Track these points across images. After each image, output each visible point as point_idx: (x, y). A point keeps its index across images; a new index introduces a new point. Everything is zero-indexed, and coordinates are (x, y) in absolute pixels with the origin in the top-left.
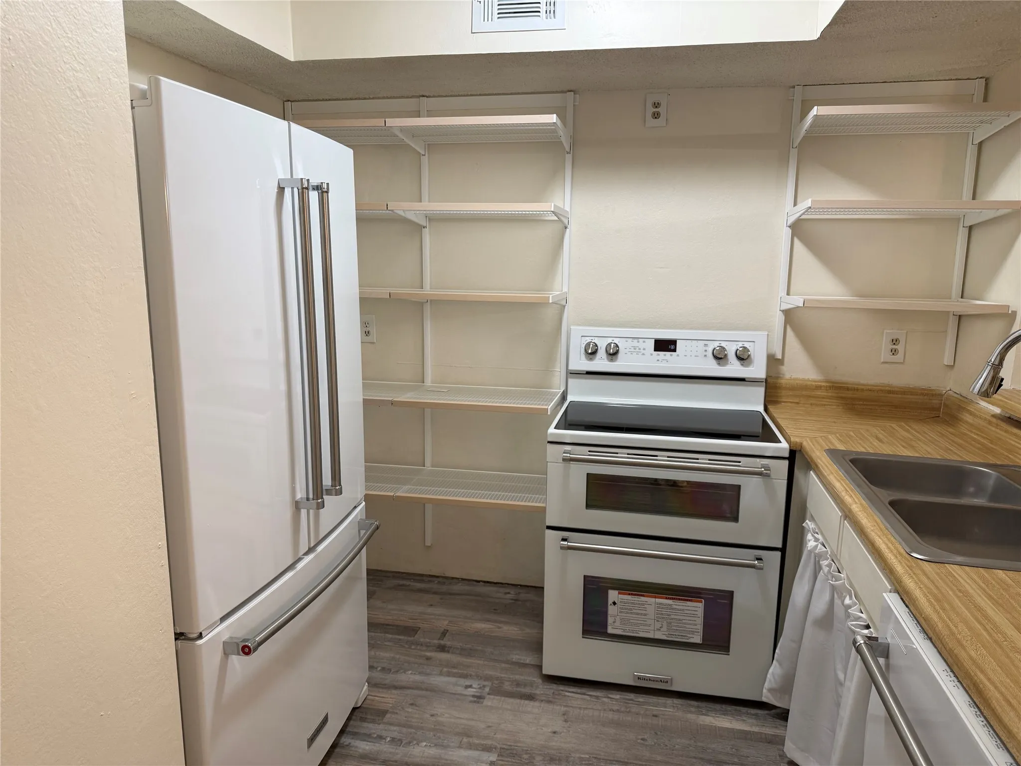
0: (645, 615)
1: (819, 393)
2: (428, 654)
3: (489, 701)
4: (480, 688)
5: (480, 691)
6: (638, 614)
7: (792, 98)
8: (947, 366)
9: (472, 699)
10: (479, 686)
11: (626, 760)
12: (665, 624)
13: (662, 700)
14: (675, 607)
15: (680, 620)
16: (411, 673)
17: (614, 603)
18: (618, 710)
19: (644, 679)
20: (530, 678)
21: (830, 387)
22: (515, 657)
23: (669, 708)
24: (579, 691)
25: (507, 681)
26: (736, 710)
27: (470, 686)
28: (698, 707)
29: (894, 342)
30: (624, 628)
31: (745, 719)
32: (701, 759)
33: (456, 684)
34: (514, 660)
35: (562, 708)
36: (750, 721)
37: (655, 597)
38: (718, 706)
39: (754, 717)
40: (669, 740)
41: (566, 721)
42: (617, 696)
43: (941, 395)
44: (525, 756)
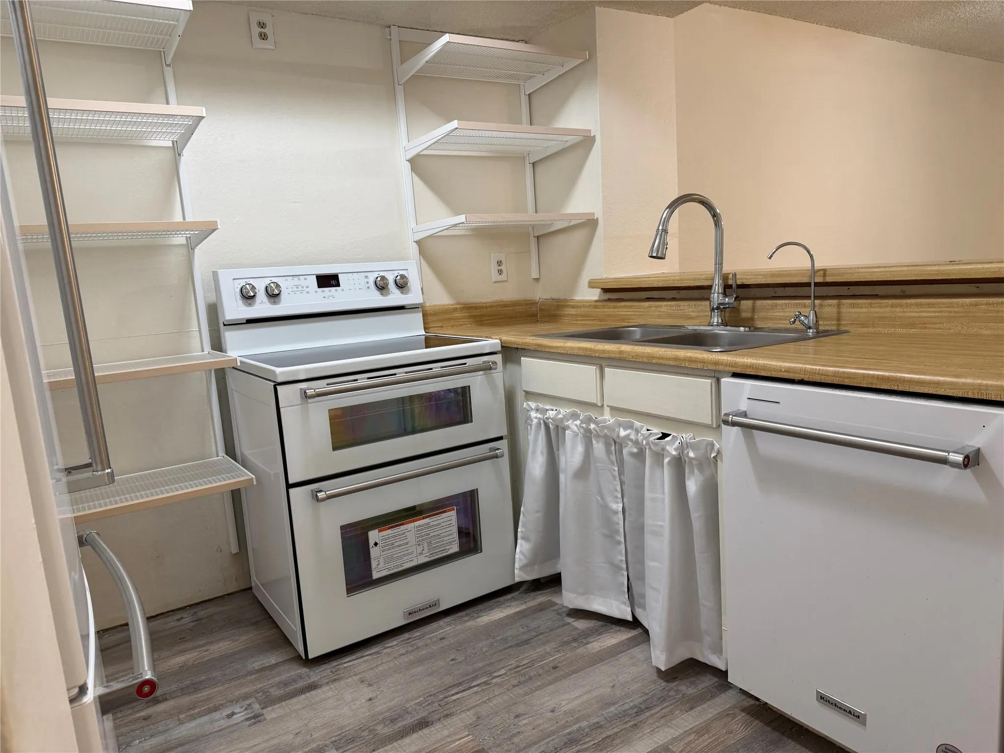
0: (407, 543)
1: (456, 315)
2: (143, 714)
3: (271, 713)
4: (246, 709)
5: (249, 711)
6: (399, 546)
7: (389, 37)
8: (534, 279)
9: (248, 723)
10: (244, 708)
11: (457, 682)
12: (426, 545)
13: (434, 625)
14: (432, 524)
15: (438, 535)
16: (140, 742)
17: (376, 544)
18: (407, 651)
19: (415, 612)
20: (293, 673)
21: (463, 308)
22: (257, 665)
23: (446, 628)
24: (354, 657)
25: (271, 687)
26: (496, 602)
27: (233, 714)
28: (467, 615)
29: (499, 263)
30: (388, 567)
31: (508, 604)
32: (510, 647)
33: (212, 722)
34: (256, 668)
35: (354, 678)
36: (513, 604)
37: (414, 521)
38: (480, 607)
39: (513, 600)
40: (474, 649)
41: (370, 685)
42: (393, 642)
43: (536, 303)
44: (365, 733)
